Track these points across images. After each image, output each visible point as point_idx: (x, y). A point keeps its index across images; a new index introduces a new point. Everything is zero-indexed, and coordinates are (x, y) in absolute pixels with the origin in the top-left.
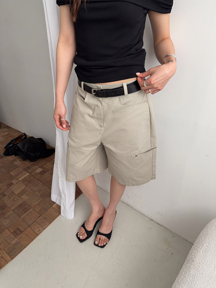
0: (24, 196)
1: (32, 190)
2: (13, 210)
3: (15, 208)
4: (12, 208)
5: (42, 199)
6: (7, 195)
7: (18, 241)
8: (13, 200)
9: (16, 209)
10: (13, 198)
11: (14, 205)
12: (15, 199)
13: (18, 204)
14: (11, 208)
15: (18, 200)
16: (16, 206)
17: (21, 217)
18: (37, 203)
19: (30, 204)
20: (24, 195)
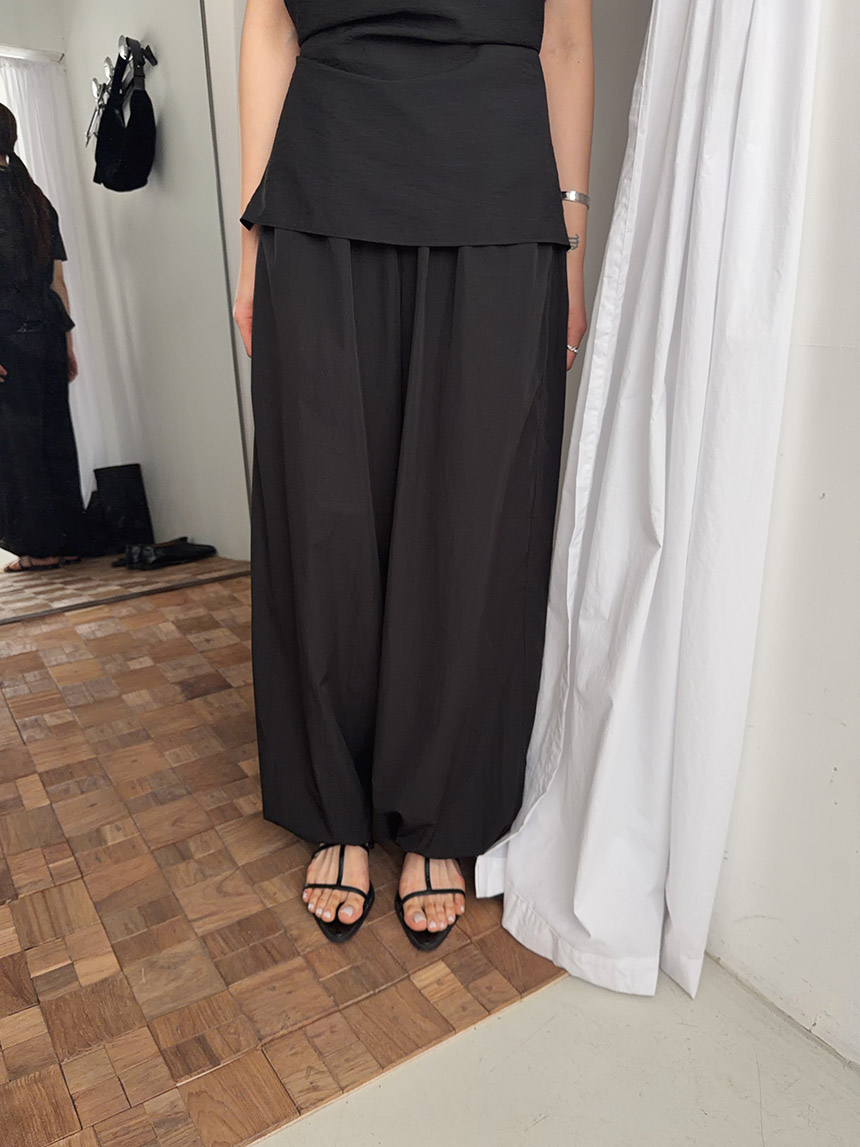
0: (273, 885)
2: (203, 939)
3: (218, 931)
4: (201, 922)
6: (198, 856)
7: (181, 1105)
8: (219, 889)
9: (219, 939)
10: (219, 878)
11: (215, 915)
12: (229, 887)
13: (235, 914)
14: (195, 925)
15: (239, 895)
16: (222, 924)
17: (235, 987)
19: (294, 932)
20: (275, 880)
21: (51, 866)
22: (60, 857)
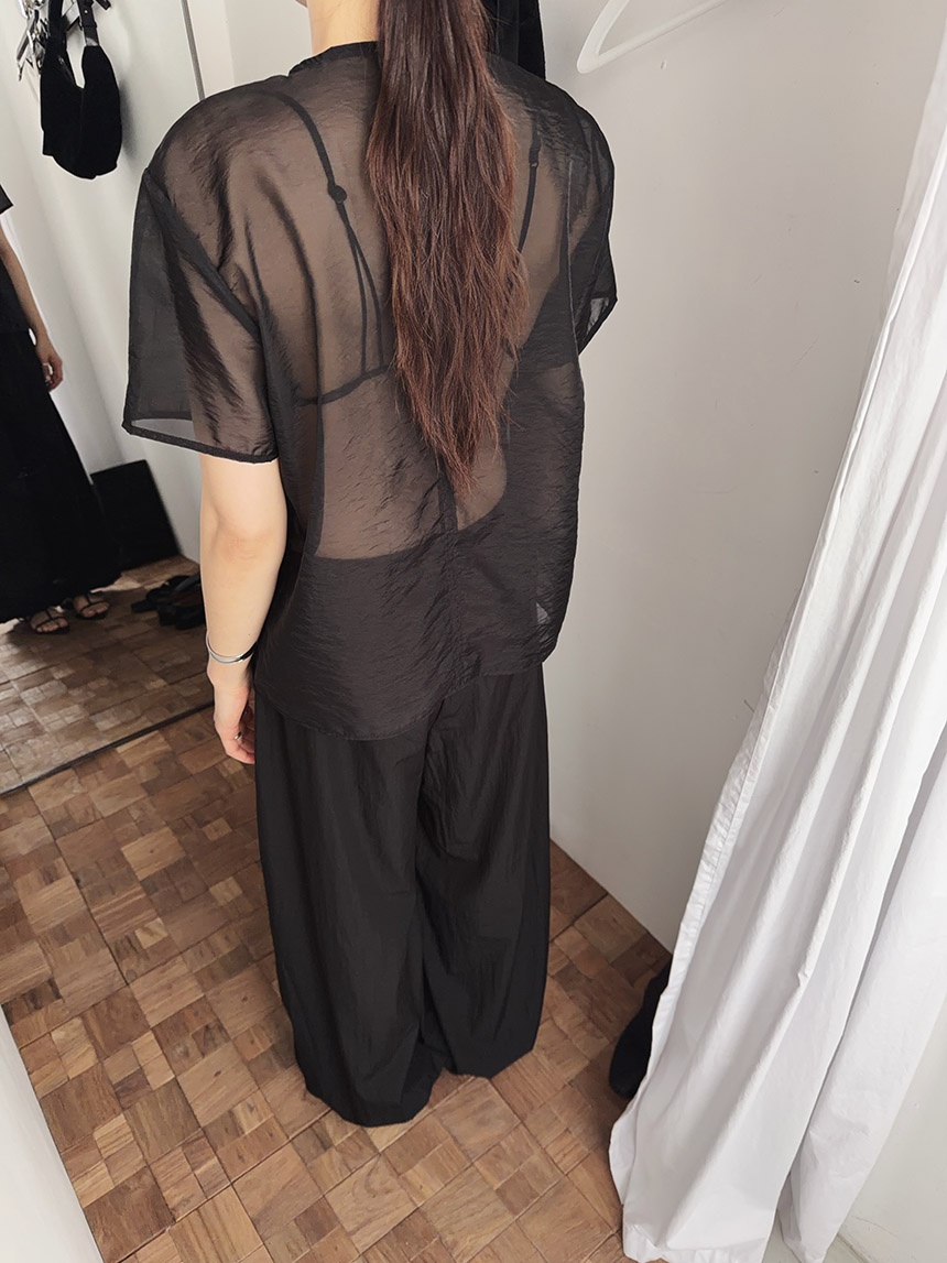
0: (417, 1173)
1: (456, 1140)
3: (377, 1244)
4: (358, 1235)
5: (510, 1218)
6: (337, 1142)
8: (367, 1186)
9: (380, 1255)
10: (364, 1171)
11: (369, 1221)
12: (376, 1186)
13: (388, 1219)
14: (353, 1238)
15: (388, 1192)
18: (485, 1241)
19: (449, 1239)
20: (418, 1167)
21: (198, 1172)
22: (203, 1158)
